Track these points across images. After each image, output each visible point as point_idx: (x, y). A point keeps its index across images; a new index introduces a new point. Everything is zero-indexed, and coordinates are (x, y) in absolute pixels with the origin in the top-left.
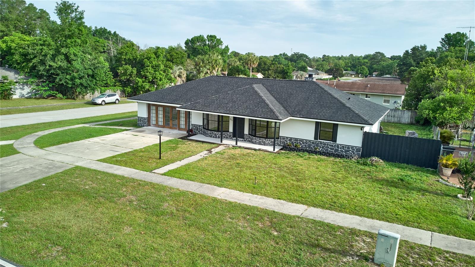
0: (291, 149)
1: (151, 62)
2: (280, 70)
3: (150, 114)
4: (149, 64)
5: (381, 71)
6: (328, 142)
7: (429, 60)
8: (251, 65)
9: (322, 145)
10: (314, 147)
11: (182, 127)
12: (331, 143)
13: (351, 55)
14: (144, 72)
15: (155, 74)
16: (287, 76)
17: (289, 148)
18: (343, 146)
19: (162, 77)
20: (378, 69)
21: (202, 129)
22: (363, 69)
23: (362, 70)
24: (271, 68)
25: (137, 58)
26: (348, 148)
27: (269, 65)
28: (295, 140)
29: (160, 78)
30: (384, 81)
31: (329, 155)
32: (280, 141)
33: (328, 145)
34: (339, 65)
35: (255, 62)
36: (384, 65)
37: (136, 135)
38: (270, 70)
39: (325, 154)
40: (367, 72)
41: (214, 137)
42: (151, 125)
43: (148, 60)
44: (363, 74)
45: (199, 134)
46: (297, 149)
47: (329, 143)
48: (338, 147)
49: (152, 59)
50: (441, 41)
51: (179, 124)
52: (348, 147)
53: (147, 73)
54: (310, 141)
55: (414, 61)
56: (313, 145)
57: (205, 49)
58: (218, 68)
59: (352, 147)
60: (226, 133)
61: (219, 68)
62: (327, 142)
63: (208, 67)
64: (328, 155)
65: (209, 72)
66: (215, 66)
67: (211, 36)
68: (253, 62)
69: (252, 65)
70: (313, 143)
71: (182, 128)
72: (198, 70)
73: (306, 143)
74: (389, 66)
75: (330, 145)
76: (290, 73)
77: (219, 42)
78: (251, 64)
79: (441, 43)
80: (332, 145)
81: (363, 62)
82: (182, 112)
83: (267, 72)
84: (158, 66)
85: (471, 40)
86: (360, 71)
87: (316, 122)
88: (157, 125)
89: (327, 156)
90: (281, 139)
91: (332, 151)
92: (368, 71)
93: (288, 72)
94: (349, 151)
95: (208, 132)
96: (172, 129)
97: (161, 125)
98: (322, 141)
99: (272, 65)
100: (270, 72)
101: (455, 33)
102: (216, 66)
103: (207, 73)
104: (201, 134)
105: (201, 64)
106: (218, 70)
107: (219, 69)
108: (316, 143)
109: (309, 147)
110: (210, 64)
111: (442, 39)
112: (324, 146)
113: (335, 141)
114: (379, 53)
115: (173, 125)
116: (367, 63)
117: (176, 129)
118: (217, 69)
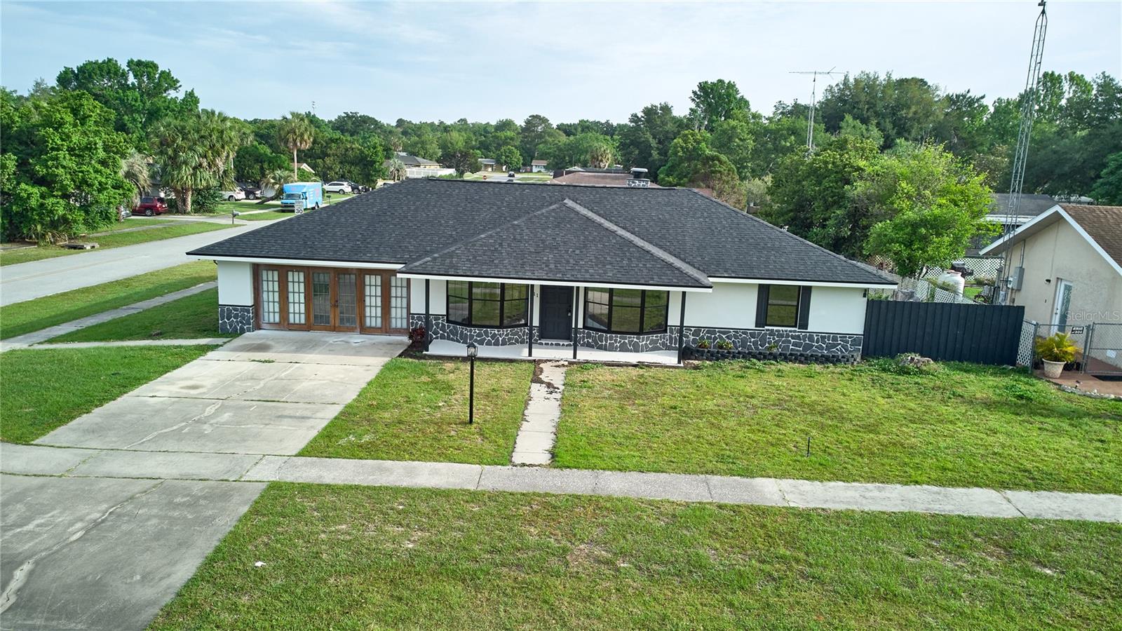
0: (712, 355)
1: (66, 137)
2: (355, 156)
3: (258, 295)
4: (59, 142)
5: (555, 157)
6: (789, 329)
7: (690, 136)
8: (295, 144)
9: (774, 339)
10: (755, 343)
11: (373, 325)
12: (795, 331)
13: (463, 121)
14: (47, 167)
15: (82, 172)
16: (375, 170)
17: (708, 352)
18: (823, 337)
19: (103, 180)
20: (549, 153)
21: (443, 325)
22: (511, 152)
23: (508, 156)
24: (329, 151)
25: (13, 122)
26: (835, 339)
27: (325, 144)
28: (708, 332)
29: (100, 183)
30: (608, 181)
31: (806, 359)
32: (670, 337)
33: (788, 336)
34: (451, 143)
35: (306, 137)
36: (560, 144)
37: (266, 361)
38: (328, 156)
39: (796, 359)
40: (519, 160)
41: (489, 344)
42: (264, 326)
43: (56, 129)
44: (511, 163)
45: (437, 338)
46: (729, 353)
47: (791, 331)
48: (811, 338)
49: (68, 128)
50: (693, 97)
51: (362, 317)
52: (835, 336)
53: (57, 168)
54: (745, 331)
55: (654, 138)
56: (752, 340)
57: (130, 98)
58: (228, 154)
59: (843, 336)
60: (521, 331)
61: (231, 153)
62: (786, 331)
63: (200, 149)
64: (803, 359)
65: (205, 164)
66: (218, 146)
67: (139, 63)
68: (302, 135)
69: (299, 144)
70: (753, 335)
71: (370, 327)
72: (174, 158)
73: (736, 337)
74: (572, 147)
75: (793, 337)
76: (381, 164)
77: (169, 81)
78: (295, 141)
79: (693, 100)
80: (799, 335)
81: (503, 138)
82: (399, 284)
83: (319, 161)
84: (90, 148)
85: (743, 96)
86: (504, 157)
87: (761, 286)
88: (284, 323)
89: (801, 362)
90: (672, 332)
91: (798, 350)
92: (521, 158)
93: (375, 162)
94: (835, 346)
95: (471, 331)
96: (340, 331)
97: (300, 324)
98: (775, 328)
99: (333, 144)
100: (328, 161)
101: (715, 81)
102: (223, 147)
103: (201, 165)
104: (442, 337)
105: (179, 141)
106: (228, 156)
107: (231, 157)
108: (759, 334)
109: (743, 346)
110: (207, 143)
111: (694, 93)
112: (779, 341)
113: (804, 325)
114: (537, 117)
115: (342, 320)
116: (512, 139)
117: (351, 330)
118: (225, 154)
